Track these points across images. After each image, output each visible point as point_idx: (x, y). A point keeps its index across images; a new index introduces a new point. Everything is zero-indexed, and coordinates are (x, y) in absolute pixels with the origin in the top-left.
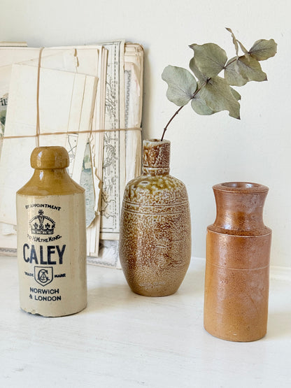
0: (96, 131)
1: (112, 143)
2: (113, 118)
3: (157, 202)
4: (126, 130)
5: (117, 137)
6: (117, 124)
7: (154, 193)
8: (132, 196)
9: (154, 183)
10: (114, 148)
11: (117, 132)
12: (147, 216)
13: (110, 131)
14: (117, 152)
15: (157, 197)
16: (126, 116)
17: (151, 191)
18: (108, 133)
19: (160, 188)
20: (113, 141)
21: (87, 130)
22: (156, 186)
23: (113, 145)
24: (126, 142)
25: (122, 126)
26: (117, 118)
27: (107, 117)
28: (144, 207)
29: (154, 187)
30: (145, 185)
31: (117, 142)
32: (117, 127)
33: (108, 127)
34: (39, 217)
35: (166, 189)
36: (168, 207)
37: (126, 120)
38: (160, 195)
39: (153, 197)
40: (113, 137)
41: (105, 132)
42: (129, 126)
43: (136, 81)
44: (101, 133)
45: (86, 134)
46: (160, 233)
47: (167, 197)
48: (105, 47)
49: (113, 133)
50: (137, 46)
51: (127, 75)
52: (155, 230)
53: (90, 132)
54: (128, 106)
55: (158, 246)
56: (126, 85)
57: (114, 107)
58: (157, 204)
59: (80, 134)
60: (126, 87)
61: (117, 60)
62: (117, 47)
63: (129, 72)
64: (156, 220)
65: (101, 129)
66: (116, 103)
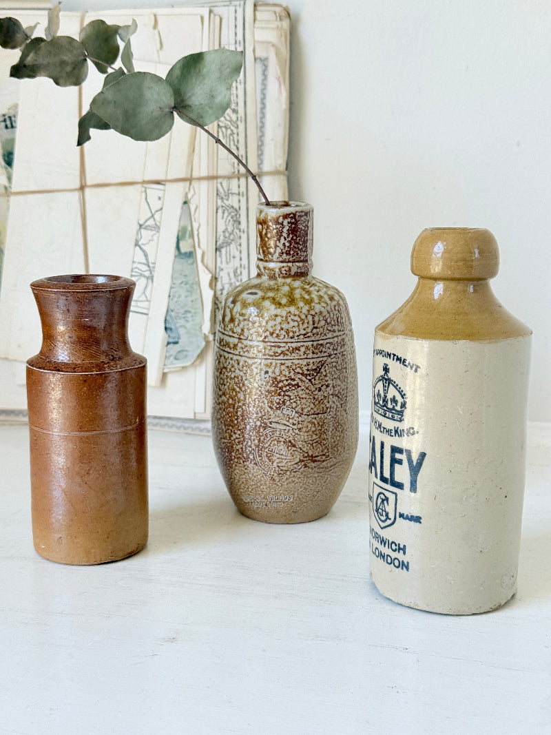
0: (200, 179)
1: (233, 201)
3: (272, 334)
4: (260, 175)
5: (243, 189)
7: (266, 316)
8: (227, 319)
9: (269, 294)
10: (237, 211)
11: (243, 180)
12: (251, 362)
13: (229, 178)
14: (243, 219)
15: (271, 323)
16: (260, 147)
18: (225, 183)
19: (279, 305)
20: (236, 198)
21: (183, 175)
22: (273, 300)
23: (236, 206)
26: (242, 152)
27: (223, 152)
29: (267, 304)
30: (251, 299)
31: (243, 200)
32: (242, 170)
33: (224, 169)
36: (294, 345)
37: (260, 156)
38: (279, 319)
39: (264, 324)
40: (235, 190)
41: (219, 180)
42: (267, 167)
43: (278, 79)
44: (211, 182)
45: (181, 184)
46: (276, 399)
47: (292, 324)
48: (215, 10)
49: (235, 182)
50: (278, 9)
51: (259, 68)
52: (268, 391)
53: (189, 180)
54: (262, 127)
55: (273, 425)
56: (259, 86)
57: (235, 131)
58: (270, 339)
59: (168, 185)
60: (259, 92)
61: (240, 37)
62: (240, 11)
63: (264, 61)
64: (270, 371)
65: (211, 174)
66: (239, 122)
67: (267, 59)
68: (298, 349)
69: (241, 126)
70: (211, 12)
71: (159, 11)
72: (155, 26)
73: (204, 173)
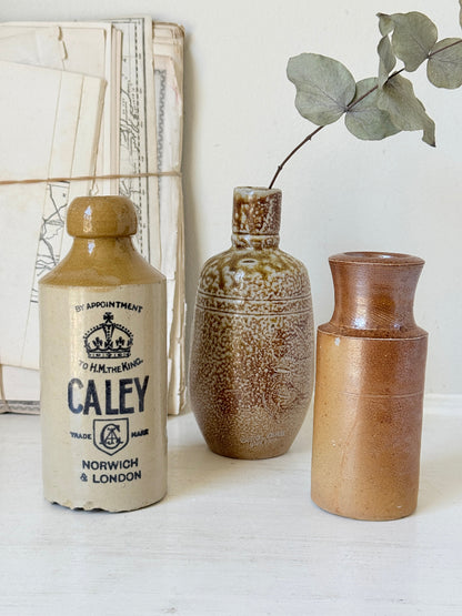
0: (103, 178)
1: (135, 198)
2: (135, 155)
3: (276, 293)
4: (159, 175)
5: (144, 188)
6: (143, 164)
7: (270, 278)
8: (228, 285)
9: (265, 261)
10: (138, 207)
11: (143, 180)
12: (258, 318)
13: (130, 177)
14: (144, 216)
15: (274, 284)
16: (159, 150)
17: (264, 275)
18: (127, 181)
19: (278, 269)
20: (137, 195)
21: (86, 174)
22: (271, 265)
23: (137, 203)
24: (159, 197)
25: (153, 169)
26: (143, 153)
27: (125, 153)
28: (253, 302)
29: (267, 268)
30: (251, 266)
31: (144, 197)
32: (143, 171)
33: (126, 169)
34: (103, 326)
35: (288, 272)
36: (292, 301)
37: (159, 157)
38: (280, 281)
39: (268, 285)
40: (136, 188)
41: (122, 179)
42: (165, 169)
43: (175, 89)
44: (114, 181)
45: (85, 183)
46: (280, 348)
47: (290, 284)
48: (116, 25)
49: (136, 181)
50: (173, 28)
51: (158, 79)
52: (275, 342)
53: (93, 178)
54: (161, 132)
55: (279, 371)
56: (158, 96)
57: (136, 134)
58: (275, 297)
59: (72, 183)
60: (158, 100)
61: (140, 51)
62: (140, 27)
63: (162, 73)
64: (276, 324)
65: (113, 174)
66: (140, 127)
67: (164, 71)
68: (294, 304)
69: (142, 130)
70: (113, 27)
71: (63, 24)
72: (60, 38)
73: (107, 172)
